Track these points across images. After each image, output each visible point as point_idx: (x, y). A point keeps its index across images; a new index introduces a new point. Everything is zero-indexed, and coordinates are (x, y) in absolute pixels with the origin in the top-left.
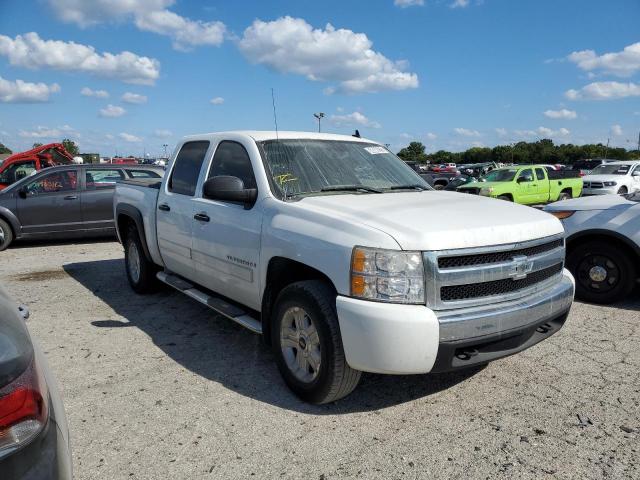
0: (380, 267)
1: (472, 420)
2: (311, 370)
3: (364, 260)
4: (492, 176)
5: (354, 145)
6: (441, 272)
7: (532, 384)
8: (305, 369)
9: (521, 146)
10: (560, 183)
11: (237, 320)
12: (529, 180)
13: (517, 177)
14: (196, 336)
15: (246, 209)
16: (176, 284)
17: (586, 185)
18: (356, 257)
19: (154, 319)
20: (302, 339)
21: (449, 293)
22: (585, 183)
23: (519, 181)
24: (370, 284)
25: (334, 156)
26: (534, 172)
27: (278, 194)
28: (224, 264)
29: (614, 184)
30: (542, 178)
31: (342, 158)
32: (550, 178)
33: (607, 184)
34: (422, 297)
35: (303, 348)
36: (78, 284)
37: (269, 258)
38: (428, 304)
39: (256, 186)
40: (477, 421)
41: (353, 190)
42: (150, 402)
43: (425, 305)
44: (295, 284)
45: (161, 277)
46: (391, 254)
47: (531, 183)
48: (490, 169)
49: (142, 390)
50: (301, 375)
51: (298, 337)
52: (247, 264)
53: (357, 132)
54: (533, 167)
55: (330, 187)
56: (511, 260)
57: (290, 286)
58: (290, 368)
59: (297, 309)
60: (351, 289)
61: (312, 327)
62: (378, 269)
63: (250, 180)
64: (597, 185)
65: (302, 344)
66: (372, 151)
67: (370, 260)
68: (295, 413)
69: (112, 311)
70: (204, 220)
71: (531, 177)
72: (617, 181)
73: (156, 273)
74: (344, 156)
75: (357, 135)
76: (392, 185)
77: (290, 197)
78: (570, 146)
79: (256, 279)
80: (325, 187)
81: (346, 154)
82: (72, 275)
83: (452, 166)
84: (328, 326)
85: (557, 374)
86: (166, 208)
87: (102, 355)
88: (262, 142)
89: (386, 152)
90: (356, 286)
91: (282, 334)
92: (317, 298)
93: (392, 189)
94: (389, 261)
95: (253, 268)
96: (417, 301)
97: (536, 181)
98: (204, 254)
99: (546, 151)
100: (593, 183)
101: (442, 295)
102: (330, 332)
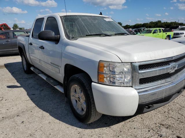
0: (111, 70)
1: (149, 131)
2: (83, 110)
3: (104, 67)
4: (144, 32)
5: (100, 18)
6: (140, 72)
7: (170, 112)
8: (80, 109)
9: (152, 23)
10: (166, 34)
11: (55, 87)
12: (157, 33)
13: (152, 32)
14: (43, 91)
15: (56, 44)
16: (36, 71)
17: (175, 34)
18: (100, 65)
19: (30, 84)
20: (79, 98)
21: (143, 81)
22: (174, 33)
23: (153, 33)
24: (107, 78)
25: (92, 21)
26: (158, 30)
27: (68, 37)
28: (50, 65)
29: (183, 33)
30: (161, 32)
31: (95, 23)
32: (163, 32)
33: (181, 34)
34: (131, 83)
35: (79, 101)
36: (7, 70)
37: (65, 64)
38: (133, 86)
39: (59, 34)
40: (151, 131)
41: (99, 35)
42: (19, 122)
43: (132, 87)
44: (75, 75)
45: (32, 69)
46: (117, 64)
47: (157, 34)
48: (144, 29)
49: (18, 116)
50: (79, 111)
51: (77, 96)
52: (58, 66)
53: (101, 13)
54: (158, 29)
55: (90, 34)
56: (169, 64)
57: (73, 76)
58: (75, 108)
59: (76, 86)
60: (98, 80)
61: (82, 94)
62: (110, 71)
63: (57, 32)
64: (178, 34)
65: (79, 99)
66: (107, 20)
67: (106, 67)
68: (76, 128)
69: (16, 81)
70: (42, 48)
71: (157, 32)
72: (184, 33)
73: (30, 67)
74: (96, 22)
75: (101, 14)
76: (115, 33)
77: (73, 38)
78: (167, 22)
79: (61, 72)
80: (88, 34)
81: (97, 21)
82: (6, 67)
83: (131, 29)
84: (89, 94)
85: (180, 107)
86: (31, 44)
87: (7, 99)
88: (62, 16)
89: (112, 20)
90: (101, 78)
91: (71, 94)
92: (84, 82)
93: (115, 34)
94: (116, 67)
95: (59, 68)
96: (128, 85)
97: (159, 33)
98: (43, 61)
99: (159, 24)
100: (177, 33)
101: (140, 82)
102: (90, 97)
